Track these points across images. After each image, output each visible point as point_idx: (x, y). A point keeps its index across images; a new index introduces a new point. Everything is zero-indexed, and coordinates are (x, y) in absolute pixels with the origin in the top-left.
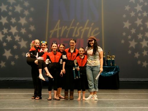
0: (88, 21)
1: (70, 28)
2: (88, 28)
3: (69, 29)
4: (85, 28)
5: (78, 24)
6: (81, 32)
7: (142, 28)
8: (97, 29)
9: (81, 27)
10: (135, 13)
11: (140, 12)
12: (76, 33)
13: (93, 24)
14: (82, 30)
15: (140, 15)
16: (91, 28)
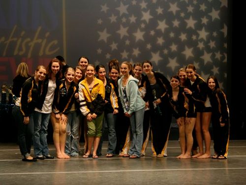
0: (39, 29)
1: (10, 40)
2: (40, 41)
3: (8, 42)
4: (35, 41)
5: (23, 33)
6: (28, 47)
7: (128, 42)
8: (56, 42)
9: (29, 39)
10: (116, 17)
11: (124, 15)
12: (20, 49)
13: (47, 34)
14: (29, 45)
15: (124, 20)
16: (45, 41)
